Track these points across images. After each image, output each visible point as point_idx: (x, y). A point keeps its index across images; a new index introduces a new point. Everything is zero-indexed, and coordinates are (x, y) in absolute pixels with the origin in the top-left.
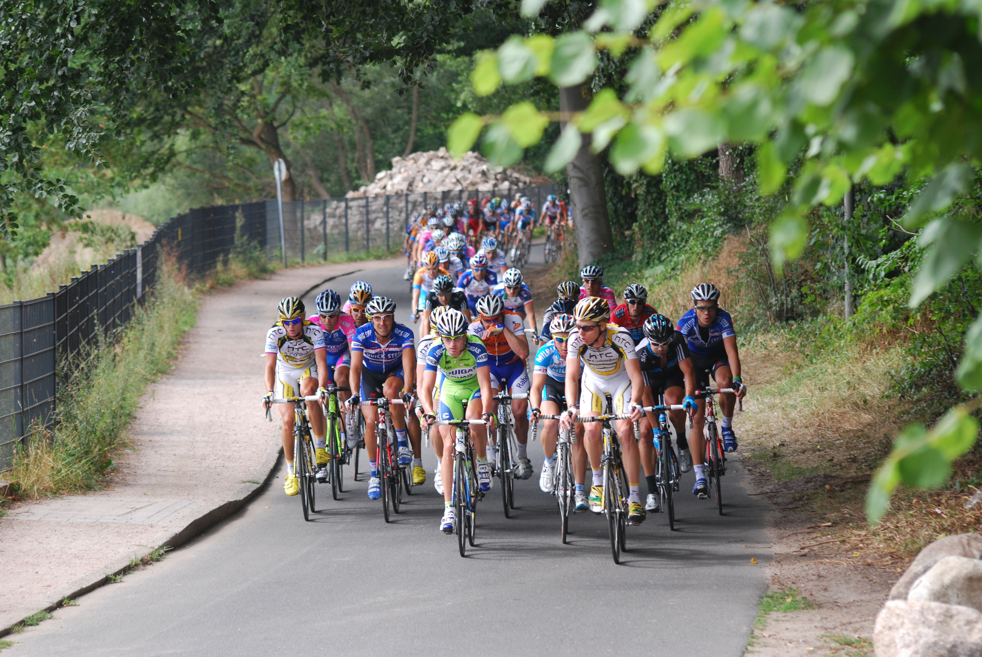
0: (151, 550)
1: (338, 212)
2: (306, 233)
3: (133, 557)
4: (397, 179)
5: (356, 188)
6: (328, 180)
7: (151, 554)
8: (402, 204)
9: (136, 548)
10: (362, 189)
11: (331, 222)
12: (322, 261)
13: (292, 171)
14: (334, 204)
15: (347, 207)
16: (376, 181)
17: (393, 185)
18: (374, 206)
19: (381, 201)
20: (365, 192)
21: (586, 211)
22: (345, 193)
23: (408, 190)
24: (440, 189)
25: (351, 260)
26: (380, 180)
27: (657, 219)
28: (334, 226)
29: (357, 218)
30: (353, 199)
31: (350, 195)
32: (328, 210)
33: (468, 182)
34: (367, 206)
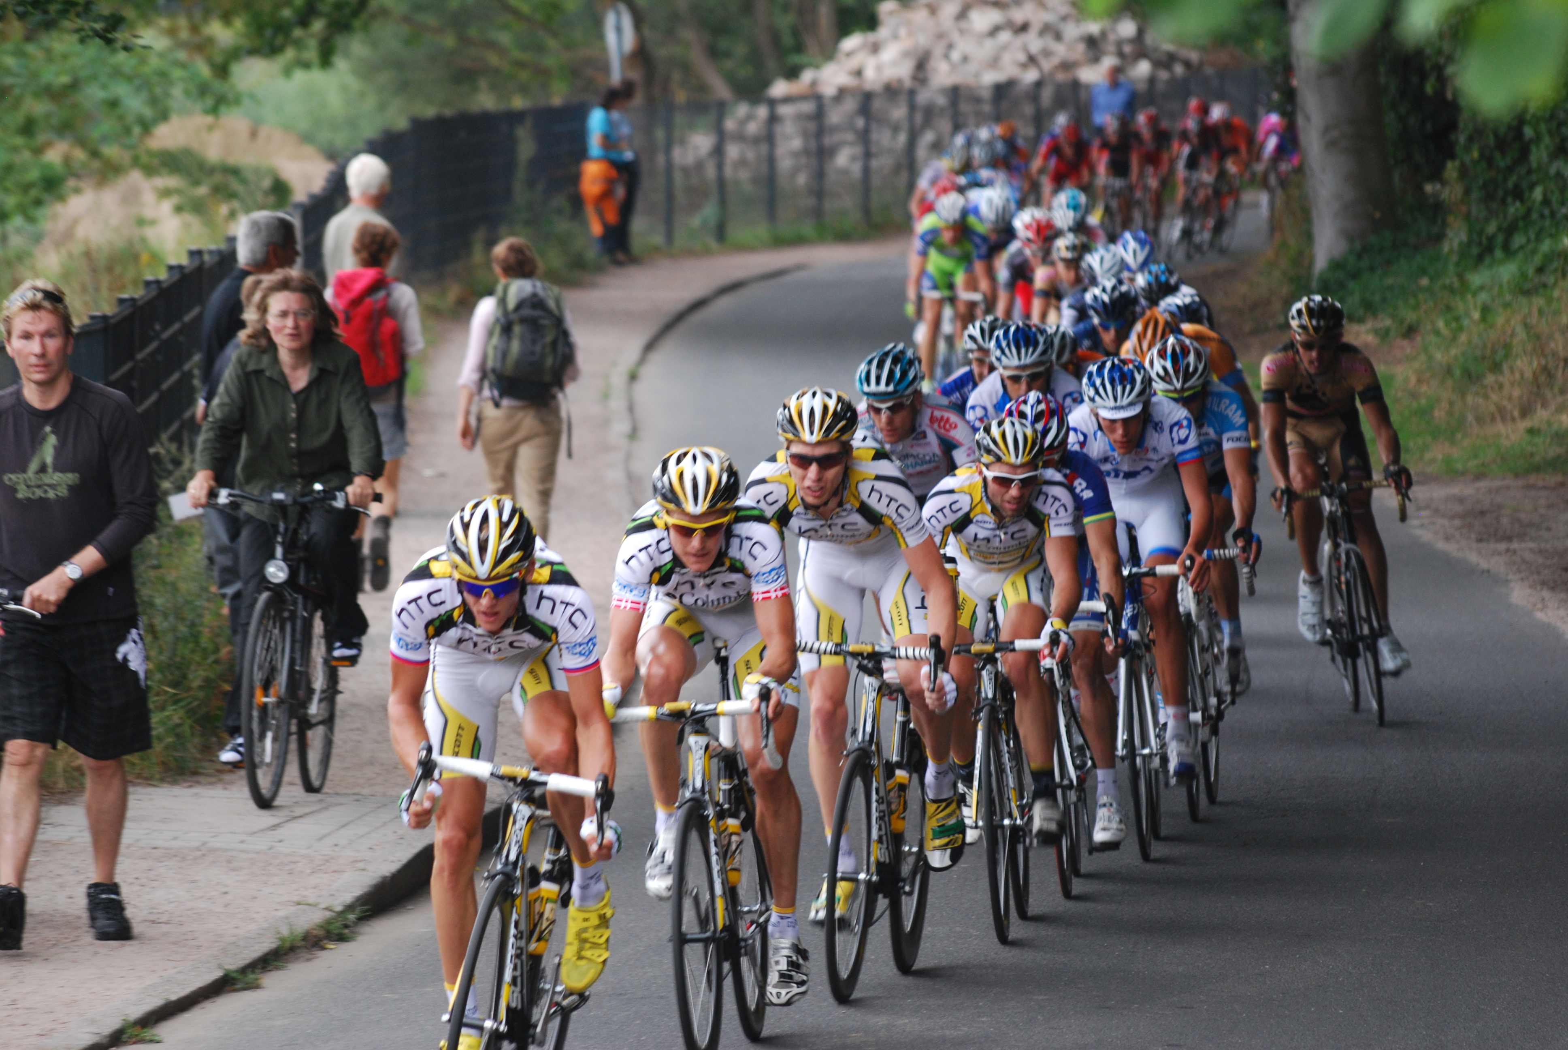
0: (328, 914)
1: (753, 128)
2: (678, 179)
3: (285, 932)
4: (890, 53)
5: (792, 73)
6: (727, 55)
7: (328, 922)
8: (899, 113)
9: (293, 909)
10: (807, 76)
11: (733, 151)
12: (713, 244)
13: (647, 32)
14: (742, 109)
15: (773, 119)
16: (840, 56)
17: (879, 68)
18: (835, 116)
19: (850, 105)
20: (814, 84)
21: (1335, 134)
22: (766, 83)
23: (915, 78)
24: (990, 78)
25: (780, 242)
26: (849, 54)
27: (1503, 153)
28: (742, 162)
29: (797, 143)
30: (788, 100)
31: (780, 88)
32: (730, 124)
33: (1055, 61)
34: (819, 115)
